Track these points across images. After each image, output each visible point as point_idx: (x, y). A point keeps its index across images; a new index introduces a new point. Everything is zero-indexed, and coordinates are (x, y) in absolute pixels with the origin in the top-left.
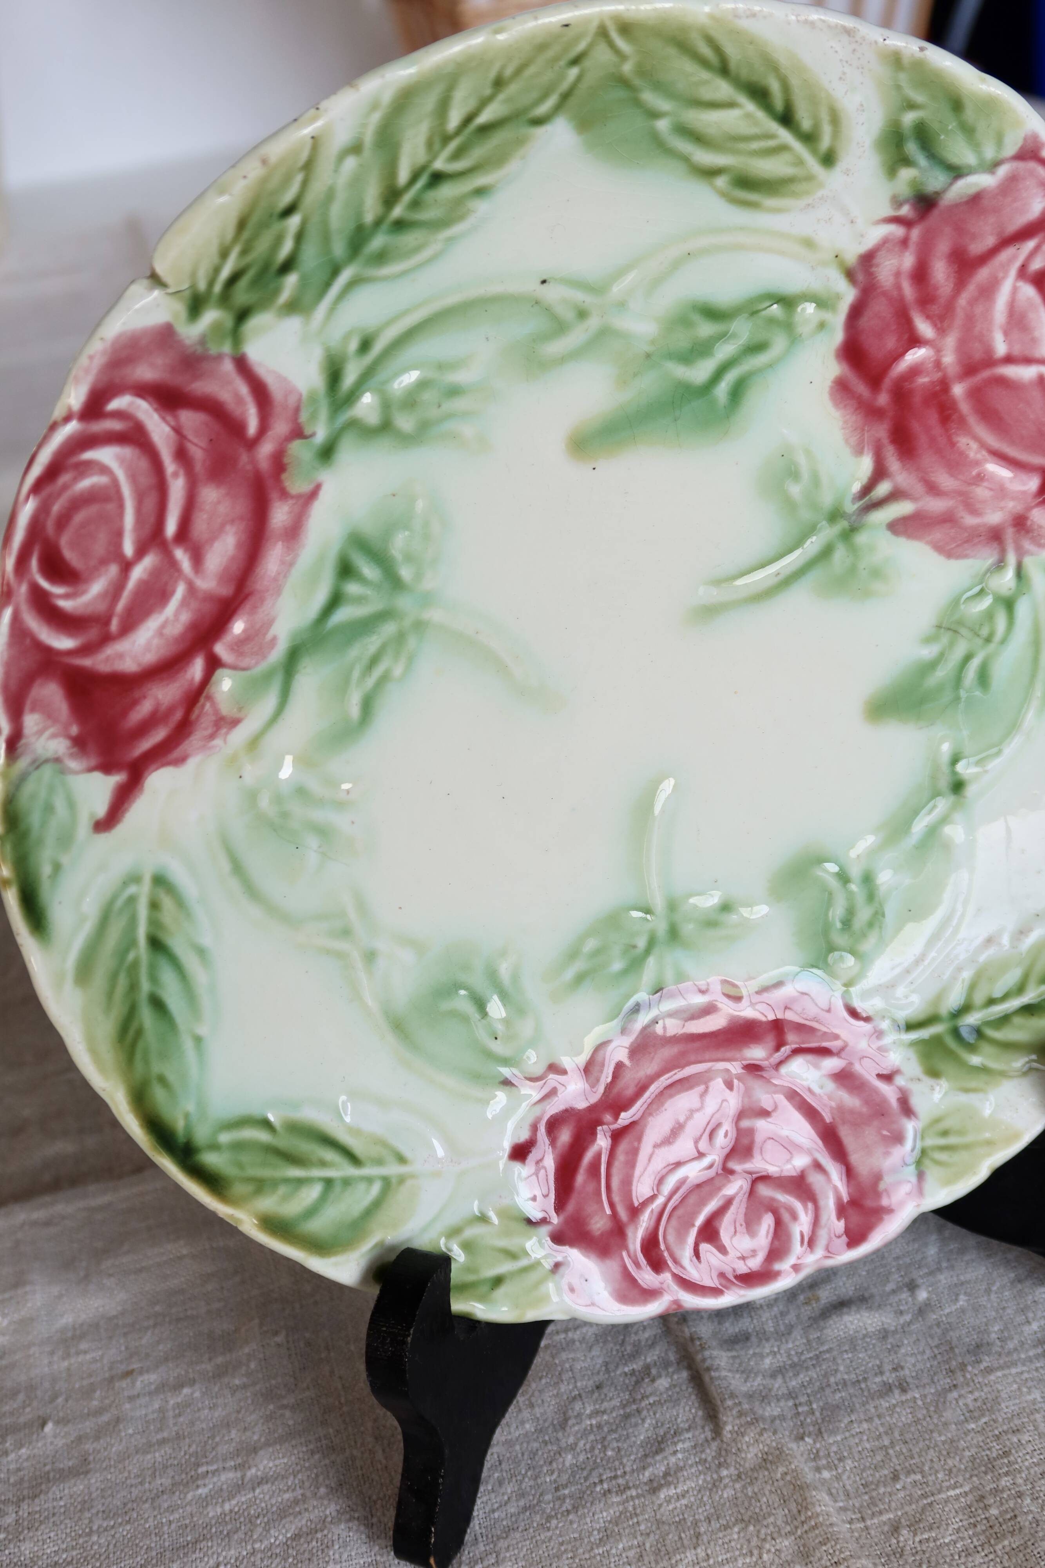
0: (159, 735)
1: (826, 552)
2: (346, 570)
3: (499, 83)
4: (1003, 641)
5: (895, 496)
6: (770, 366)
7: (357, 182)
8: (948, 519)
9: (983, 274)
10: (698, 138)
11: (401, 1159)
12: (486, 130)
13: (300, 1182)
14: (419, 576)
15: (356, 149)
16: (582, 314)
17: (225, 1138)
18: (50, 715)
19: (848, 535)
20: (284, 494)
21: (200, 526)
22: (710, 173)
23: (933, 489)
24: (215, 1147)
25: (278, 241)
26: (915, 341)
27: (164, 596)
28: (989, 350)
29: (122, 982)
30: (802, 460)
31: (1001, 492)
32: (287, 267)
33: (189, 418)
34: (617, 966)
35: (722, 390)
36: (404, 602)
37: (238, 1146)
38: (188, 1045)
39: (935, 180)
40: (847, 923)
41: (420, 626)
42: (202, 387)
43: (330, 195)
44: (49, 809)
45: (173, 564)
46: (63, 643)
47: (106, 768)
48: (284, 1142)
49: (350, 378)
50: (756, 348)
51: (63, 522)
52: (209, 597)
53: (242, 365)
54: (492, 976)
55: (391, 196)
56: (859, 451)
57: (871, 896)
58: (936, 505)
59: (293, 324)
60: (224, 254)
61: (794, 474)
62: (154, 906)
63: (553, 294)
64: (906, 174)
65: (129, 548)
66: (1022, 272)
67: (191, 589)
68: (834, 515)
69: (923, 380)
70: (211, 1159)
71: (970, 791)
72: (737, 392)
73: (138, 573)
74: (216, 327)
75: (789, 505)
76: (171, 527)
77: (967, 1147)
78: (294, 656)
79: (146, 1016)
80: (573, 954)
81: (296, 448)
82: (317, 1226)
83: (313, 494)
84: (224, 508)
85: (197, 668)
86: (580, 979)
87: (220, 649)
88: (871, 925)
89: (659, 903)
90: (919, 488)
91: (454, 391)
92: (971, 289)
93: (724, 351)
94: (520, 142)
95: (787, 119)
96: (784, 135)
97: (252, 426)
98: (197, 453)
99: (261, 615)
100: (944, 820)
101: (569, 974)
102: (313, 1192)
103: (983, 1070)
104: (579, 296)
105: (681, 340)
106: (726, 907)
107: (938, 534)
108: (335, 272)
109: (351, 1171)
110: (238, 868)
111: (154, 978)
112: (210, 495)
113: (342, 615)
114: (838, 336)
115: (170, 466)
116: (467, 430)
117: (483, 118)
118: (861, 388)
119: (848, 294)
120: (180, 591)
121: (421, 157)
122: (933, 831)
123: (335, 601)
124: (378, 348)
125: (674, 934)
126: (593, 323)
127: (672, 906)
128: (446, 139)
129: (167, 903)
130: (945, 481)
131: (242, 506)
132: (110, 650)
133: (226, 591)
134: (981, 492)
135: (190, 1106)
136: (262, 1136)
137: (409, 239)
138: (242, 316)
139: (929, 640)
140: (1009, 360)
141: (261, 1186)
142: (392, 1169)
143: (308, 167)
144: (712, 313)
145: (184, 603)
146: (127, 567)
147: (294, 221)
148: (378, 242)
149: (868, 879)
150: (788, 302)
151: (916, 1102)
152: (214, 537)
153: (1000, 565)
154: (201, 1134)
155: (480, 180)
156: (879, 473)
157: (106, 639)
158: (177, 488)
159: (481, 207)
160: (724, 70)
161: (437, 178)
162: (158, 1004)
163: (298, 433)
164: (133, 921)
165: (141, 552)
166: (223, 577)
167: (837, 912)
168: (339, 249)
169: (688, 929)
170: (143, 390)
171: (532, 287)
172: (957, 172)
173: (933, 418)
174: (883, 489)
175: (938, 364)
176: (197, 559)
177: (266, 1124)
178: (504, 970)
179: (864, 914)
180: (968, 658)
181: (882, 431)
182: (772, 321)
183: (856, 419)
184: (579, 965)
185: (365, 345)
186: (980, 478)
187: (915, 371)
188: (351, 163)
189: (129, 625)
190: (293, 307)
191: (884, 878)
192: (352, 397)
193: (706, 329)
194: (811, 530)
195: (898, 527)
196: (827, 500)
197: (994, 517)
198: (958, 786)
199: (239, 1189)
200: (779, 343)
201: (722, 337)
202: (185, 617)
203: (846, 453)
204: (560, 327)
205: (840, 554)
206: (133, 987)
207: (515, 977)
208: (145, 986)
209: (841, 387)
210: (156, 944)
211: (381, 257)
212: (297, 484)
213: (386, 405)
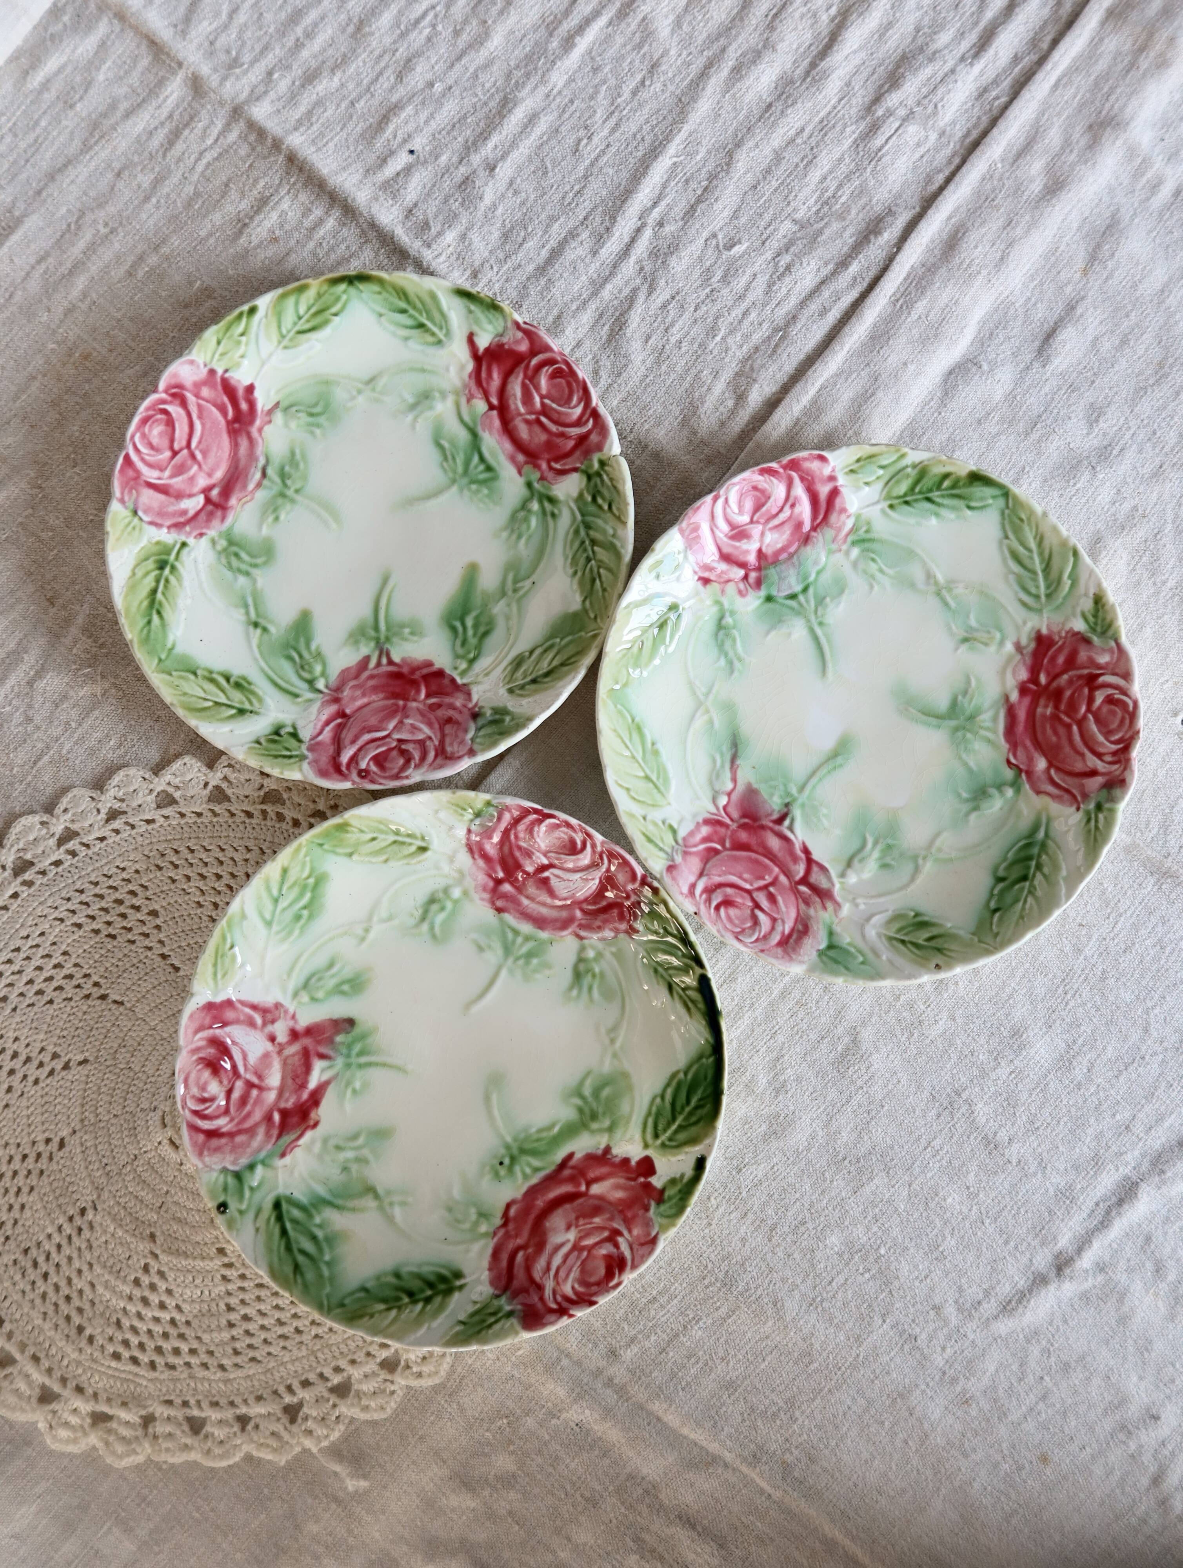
0: (484, 375)
1: (376, 628)
2: (489, 468)
3: (604, 590)
4: (297, 672)
5: (379, 664)
6: (454, 645)
7: (604, 532)
8: (357, 677)
9: (437, 726)
10: (545, 651)
11: (285, 348)
12: (593, 581)
13: (309, 309)
14: (469, 490)
15: (614, 536)
16: (515, 591)
17: (344, 297)
18: (518, 342)
19: (377, 641)
20: (526, 463)
21: (537, 429)
22: (531, 652)
23: (371, 677)
24: (345, 292)
25: (604, 499)
26: (428, 696)
27: (524, 403)
28: (407, 717)
29: (419, 306)
30: (415, 638)
31: (353, 699)
32: (594, 499)
33: (571, 443)
34: (287, 469)
35: (458, 624)
36: (465, 481)
37: (338, 299)
38: (383, 311)
39: (481, 721)
40: (237, 555)
41: (454, 481)
42: (578, 453)
43: (606, 522)
44: (490, 322)
45: (531, 413)
46: (534, 362)
47: (487, 350)
48: (327, 314)
49: (547, 505)
50: (464, 643)
51: (569, 385)
52: (513, 419)
53: (575, 470)
54: (318, 426)
55: (593, 542)
56: (403, 660)
57: (239, 571)
58: (365, 675)
59: (575, 494)
60: (611, 479)
61: (412, 633)
62: (433, 334)
63: (527, 584)
64: (488, 713)
65: (547, 401)
66: (430, 738)
67: (520, 414)
68: (388, 639)
69: (413, 693)
70: (343, 286)
71: (251, 628)
72: (454, 629)
73: (537, 399)
74: (591, 466)
75: (402, 626)
76: (543, 419)
77: (123, 531)
78: (474, 435)
79: (403, 305)
80: (304, 456)
81: (537, 475)
82: (291, 301)
83: (520, 473)
84: (536, 440)
85: (495, 401)
86: (293, 454)
87: (495, 413)
88: (229, 563)
89: (298, 498)
90: (375, 672)
91: (519, 537)
92: (434, 720)
93: (470, 632)
94: (582, 592)
95: (534, 681)
96: (529, 679)
97: (554, 465)
98: (558, 440)
99: (495, 431)
100: (247, 613)
101: (298, 452)
102: (302, 310)
103: (146, 559)
104: (521, 593)
105: (484, 619)
106: (277, 519)
107: (353, 671)
108: (583, 515)
109: (297, 328)
110: (423, 370)
111: (411, 316)
112: (543, 437)
113: (476, 459)
114: (448, 671)
115: (561, 429)
116: (505, 534)
117: (598, 582)
118: (425, 671)
119: (459, 681)
120: (522, 410)
121: (599, 557)
122: (246, 606)
123: (482, 459)
124: (549, 518)
125: (283, 495)
126: (510, 593)
127: (293, 501)
128: (599, 567)
129: (430, 339)
130: (371, 683)
131: (533, 446)
132: (521, 376)
133: (511, 426)
134: (358, 693)
135: (364, 295)
136: (334, 310)
137: (577, 544)
138: (589, 478)
139: (318, 648)
140: (401, 722)
141: (319, 296)
142: (285, 342)
143: (619, 518)
144: (486, 634)
145: (517, 409)
146: (542, 397)
147: (606, 507)
148: (582, 532)
149: (247, 574)
150: (472, 662)
151: (153, 529)
152: (530, 431)
153: (327, 687)
154: (352, 291)
155: (579, 574)
156: (391, 662)
157: (525, 376)
158: (553, 428)
159: (571, 571)
160: (563, 664)
161: (588, 560)
162: (403, 311)
163: (542, 478)
164: (435, 324)
165: (543, 404)
166: (515, 428)
167: (243, 555)
168: (589, 519)
169: (280, 501)
170: (589, 432)
171: (534, 578)
172: (478, 729)
173: (397, 690)
174: (384, 661)
175: (415, 700)
176: (527, 422)
177: (336, 315)
178: (318, 431)
179: (235, 562)
180: (301, 656)
181: (405, 670)
182: (469, 652)
183: (416, 664)
184: (298, 456)
185: (553, 515)
186: (364, 695)
187: (418, 692)
188: (611, 532)
189: (524, 387)
190: (581, 496)
191: (242, 580)
192: (541, 502)
193: (482, 630)
194: (388, 629)
195: (367, 659)
196: (395, 640)
197: (346, 693)
198: (256, 625)
199: (325, 287)
200: (460, 651)
201: (475, 635)
202: (513, 407)
203: (406, 655)
204: (516, 581)
205: (373, 633)
206: (414, 307)
207: (312, 433)
208: (412, 312)
209: (429, 664)
210: (421, 326)
211: (577, 532)
212: (527, 469)
213: (529, 511)
